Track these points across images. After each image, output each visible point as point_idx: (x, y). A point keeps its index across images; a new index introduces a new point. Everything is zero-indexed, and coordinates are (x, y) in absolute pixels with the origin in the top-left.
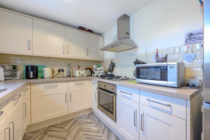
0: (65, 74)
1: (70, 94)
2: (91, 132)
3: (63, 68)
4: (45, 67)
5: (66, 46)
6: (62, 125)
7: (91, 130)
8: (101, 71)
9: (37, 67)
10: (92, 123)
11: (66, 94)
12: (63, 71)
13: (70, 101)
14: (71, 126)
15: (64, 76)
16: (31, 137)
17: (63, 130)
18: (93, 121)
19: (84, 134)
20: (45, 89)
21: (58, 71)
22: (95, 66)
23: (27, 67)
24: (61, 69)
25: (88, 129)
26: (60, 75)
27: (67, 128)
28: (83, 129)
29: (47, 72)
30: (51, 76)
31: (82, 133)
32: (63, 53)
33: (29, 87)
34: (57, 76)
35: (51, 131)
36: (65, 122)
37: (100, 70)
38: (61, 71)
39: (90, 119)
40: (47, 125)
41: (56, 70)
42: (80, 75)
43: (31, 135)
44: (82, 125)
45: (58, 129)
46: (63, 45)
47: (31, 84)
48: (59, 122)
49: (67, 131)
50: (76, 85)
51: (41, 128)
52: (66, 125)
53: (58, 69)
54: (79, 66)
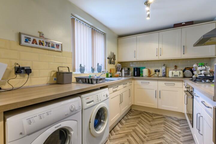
0: (161, 74)
1: (160, 91)
2: (172, 129)
3: (159, 69)
4: (144, 68)
5: (160, 49)
6: (152, 115)
7: (173, 129)
8: (203, 72)
9: (139, 69)
10: (178, 125)
11: (156, 91)
12: (159, 71)
13: (160, 98)
14: (158, 118)
15: (159, 75)
16: (133, 112)
17: (151, 117)
18: (181, 125)
19: (164, 127)
20: (142, 84)
21: (154, 71)
22: (195, 66)
23: (134, 69)
24: (157, 70)
25: (171, 126)
26: (156, 75)
27: (154, 117)
28: (166, 124)
29: (145, 72)
30: (147, 75)
31: (163, 125)
32: (157, 56)
33: (133, 81)
34: (153, 76)
35: (144, 114)
36: (155, 114)
37: (201, 71)
38: (157, 71)
39: (179, 122)
40: (143, 110)
41: (153, 70)
42: (173, 76)
43: (134, 111)
44: (168, 122)
45: (148, 115)
46: (157, 49)
47: (134, 79)
48: (151, 112)
49: (153, 119)
50: (166, 85)
51: (139, 110)
52: (154, 116)
53: (155, 70)
54: (176, 66)
